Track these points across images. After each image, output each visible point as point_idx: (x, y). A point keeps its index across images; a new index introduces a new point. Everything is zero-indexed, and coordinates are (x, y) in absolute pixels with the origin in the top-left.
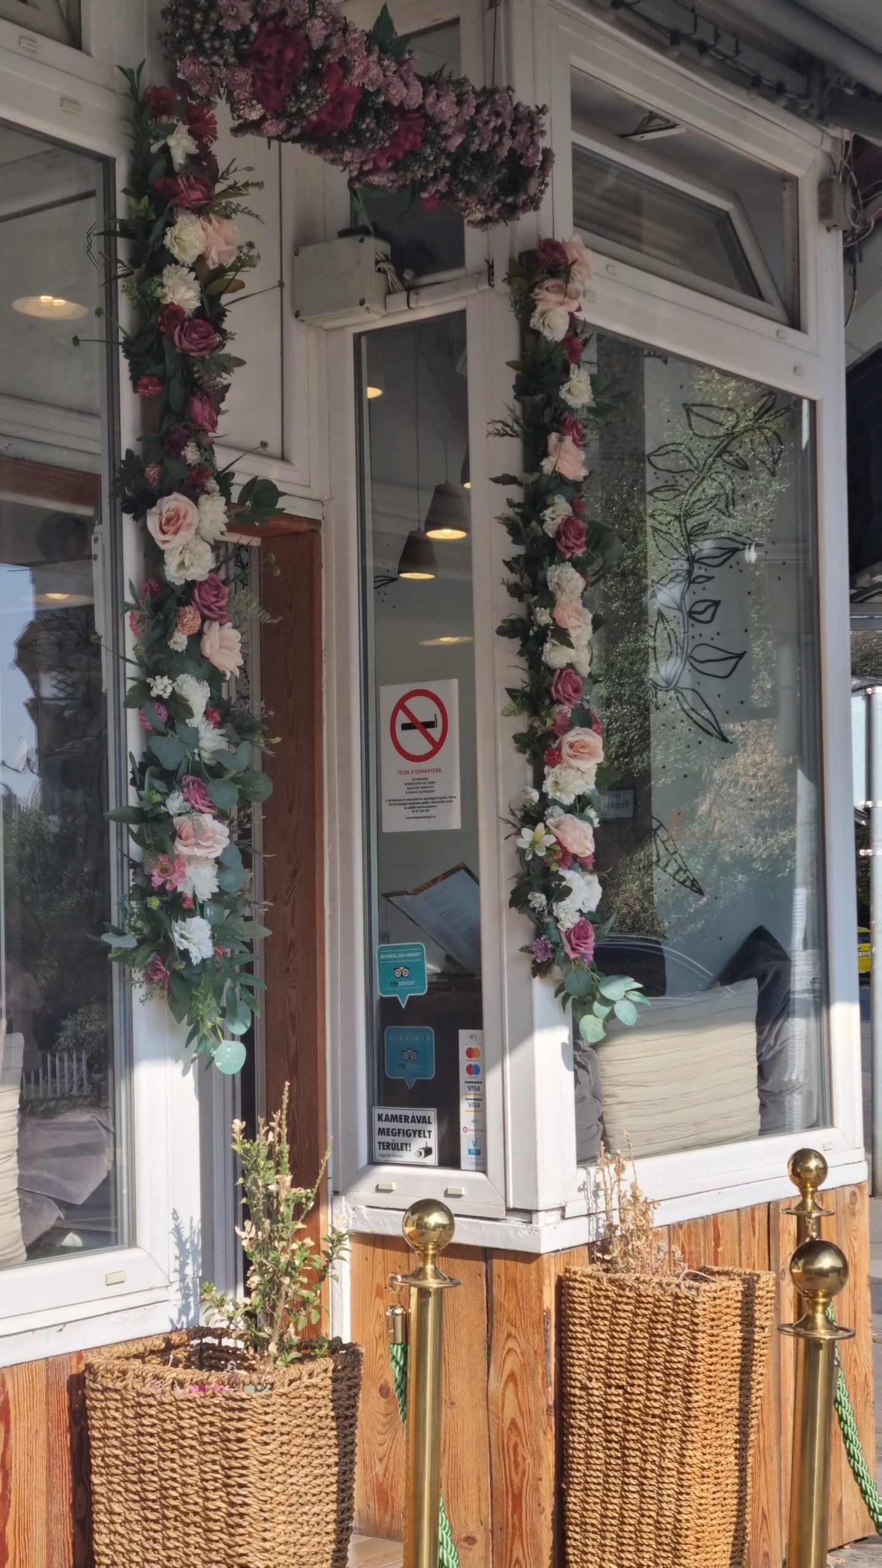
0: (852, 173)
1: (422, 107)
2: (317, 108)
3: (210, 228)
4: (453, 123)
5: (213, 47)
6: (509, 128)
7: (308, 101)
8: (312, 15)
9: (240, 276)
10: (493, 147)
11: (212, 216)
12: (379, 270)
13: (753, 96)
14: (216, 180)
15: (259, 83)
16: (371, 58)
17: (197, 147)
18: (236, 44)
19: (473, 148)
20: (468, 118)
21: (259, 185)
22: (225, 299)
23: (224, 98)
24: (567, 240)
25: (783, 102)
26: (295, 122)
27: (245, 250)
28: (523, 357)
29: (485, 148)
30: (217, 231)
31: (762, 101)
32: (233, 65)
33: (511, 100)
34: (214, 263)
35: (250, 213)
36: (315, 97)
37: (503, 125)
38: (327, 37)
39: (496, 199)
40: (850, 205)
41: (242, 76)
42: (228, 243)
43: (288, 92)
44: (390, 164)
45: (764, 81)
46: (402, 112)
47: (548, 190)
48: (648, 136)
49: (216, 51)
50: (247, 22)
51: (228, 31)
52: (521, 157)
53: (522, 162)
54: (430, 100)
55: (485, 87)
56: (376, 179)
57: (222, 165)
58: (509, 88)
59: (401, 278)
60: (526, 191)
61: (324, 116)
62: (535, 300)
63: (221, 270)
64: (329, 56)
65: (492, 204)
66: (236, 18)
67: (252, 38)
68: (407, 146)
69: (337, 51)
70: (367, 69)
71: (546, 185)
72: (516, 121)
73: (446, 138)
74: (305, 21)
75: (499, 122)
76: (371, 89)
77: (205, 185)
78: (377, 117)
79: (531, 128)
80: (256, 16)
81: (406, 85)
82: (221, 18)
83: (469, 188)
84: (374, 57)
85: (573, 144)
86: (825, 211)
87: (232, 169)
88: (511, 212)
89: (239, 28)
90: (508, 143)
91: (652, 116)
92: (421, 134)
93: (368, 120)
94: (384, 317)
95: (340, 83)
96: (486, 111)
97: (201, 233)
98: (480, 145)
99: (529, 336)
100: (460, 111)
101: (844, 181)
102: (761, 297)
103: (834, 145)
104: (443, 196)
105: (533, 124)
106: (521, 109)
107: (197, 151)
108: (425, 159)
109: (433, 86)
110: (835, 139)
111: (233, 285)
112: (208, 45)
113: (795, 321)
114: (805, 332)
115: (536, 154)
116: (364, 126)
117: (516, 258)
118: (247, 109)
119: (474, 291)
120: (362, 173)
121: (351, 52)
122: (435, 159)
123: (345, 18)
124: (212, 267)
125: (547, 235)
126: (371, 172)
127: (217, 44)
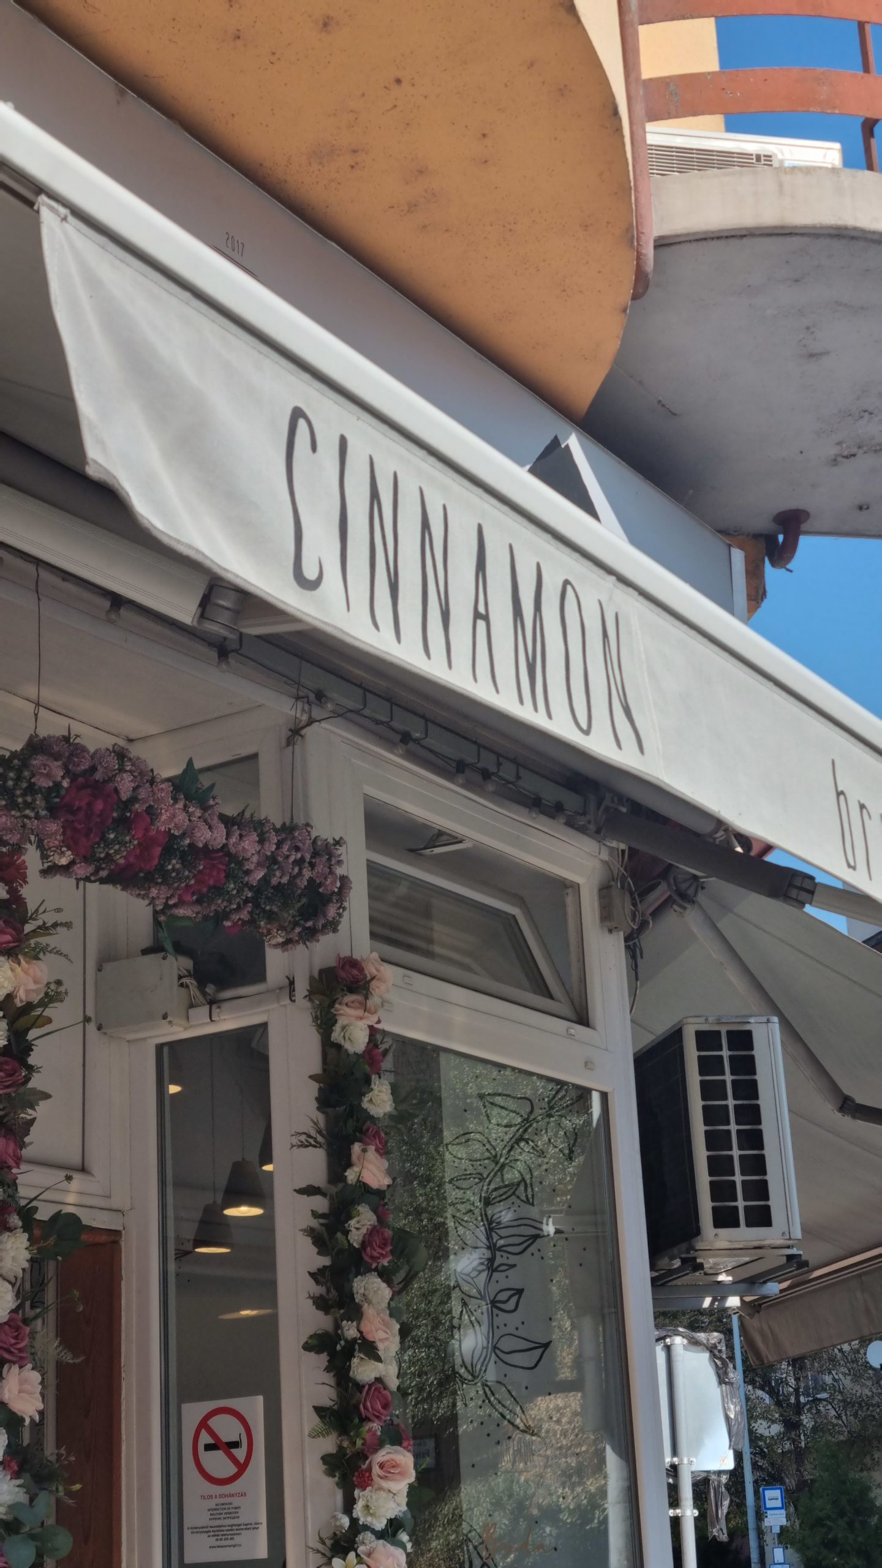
0: (629, 879)
1: (225, 846)
2: (125, 854)
3: (19, 969)
4: (255, 859)
5: (25, 802)
6: (308, 860)
7: (117, 847)
8: (121, 770)
9: (48, 1012)
10: (293, 878)
11: (20, 957)
12: (182, 985)
13: (534, 815)
14: (25, 921)
15: (69, 832)
16: (177, 806)
17: (8, 892)
18: (47, 798)
19: (274, 881)
20: (269, 853)
21: (68, 925)
22: (32, 1034)
23: (34, 846)
24: (365, 957)
25: (562, 820)
26: (104, 866)
27: (53, 987)
28: (324, 1070)
29: (285, 880)
30: (26, 972)
31: (543, 818)
32: (45, 817)
33: (309, 835)
34: (21, 1001)
35: (59, 953)
36: (123, 843)
37: (302, 859)
38: (135, 789)
39: (296, 924)
40: (629, 907)
41: (53, 827)
42: (35, 982)
43: (97, 840)
44: (195, 898)
45: (544, 801)
46: (206, 851)
47: (346, 914)
48: (437, 850)
49: (27, 805)
50: (59, 779)
51: (40, 788)
52: (320, 885)
53: (321, 890)
54: (233, 840)
55: (284, 824)
56: (181, 912)
57: (31, 907)
58: (308, 825)
59: (204, 994)
60: (325, 916)
61: (132, 859)
62: (335, 1015)
63: (29, 1007)
64: (137, 806)
65: (293, 929)
66: (48, 776)
67: (63, 792)
68: (211, 882)
69: (144, 801)
70: (174, 816)
71: (344, 909)
72: (315, 854)
73: (248, 872)
74: (115, 776)
75: (299, 855)
76: (177, 833)
77: (14, 929)
78: (183, 858)
79: (329, 860)
80: (68, 773)
81: (210, 828)
82: (33, 776)
83: (271, 916)
84: (180, 805)
85: (368, 860)
86: (606, 915)
87: (41, 910)
88: (310, 934)
89: (51, 784)
90: (307, 873)
91: (440, 833)
92: (225, 871)
93: (174, 861)
94: (186, 1029)
95: (147, 830)
96: (285, 847)
97: (9, 973)
98: (281, 877)
99: (331, 1049)
100: (262, 847)
101: (622, 887)
102: (551, 997)
103: (611, 855)
104: (244, 923)
105: (331, 855)
106: (319, 843)
107: (7, 896)
108: (228, 892)
109: (236, 827)
110: (611, 849)
111: (40, 1021)
112: (20, 800)
113: (583, 1019)
114: (594, 1029)
115: (335, 882)
116: (170, 867)
117: (316, 974)
118: (56, 855)
119: (276, 1005)
120: (167, 906)
121: (156, 801)
122: (238, 892)
123: (152, 771)
124: (19, 1004)
125: (345, 953)
126: (175, 905)
127: (29, 799)
